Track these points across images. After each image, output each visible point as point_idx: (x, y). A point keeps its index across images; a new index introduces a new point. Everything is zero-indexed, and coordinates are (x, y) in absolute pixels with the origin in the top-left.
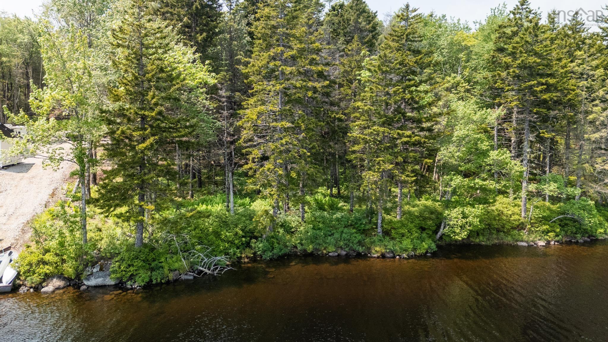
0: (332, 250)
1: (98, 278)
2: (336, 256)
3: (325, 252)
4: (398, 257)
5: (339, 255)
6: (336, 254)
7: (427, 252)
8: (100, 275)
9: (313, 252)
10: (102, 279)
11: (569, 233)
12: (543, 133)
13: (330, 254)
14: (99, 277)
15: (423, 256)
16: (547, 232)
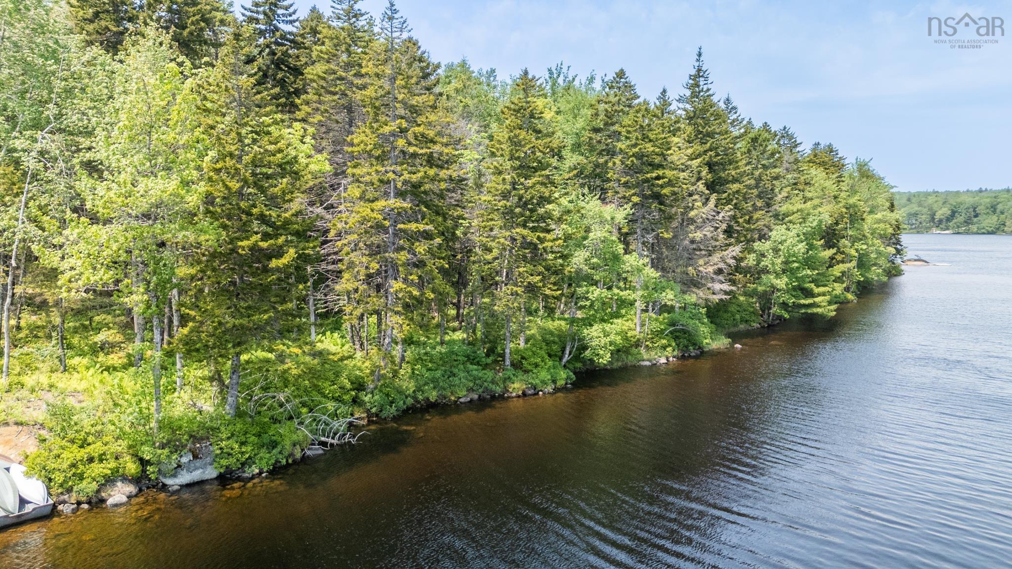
0: (463, 395)
1: (194, 470)
2: (468, 402)
3: (453, 398)
4: (541, 393)
5: (471, 401)
6: (469, 399)
7: (566, 384)
8: (198, 464)
9: (436, 400)
10: (201, 470)
11: (681, 346)
12: (662, 233)
13: (462, 400)
14: (196, 469)
15: (563, 389)
16: (664, 348)
